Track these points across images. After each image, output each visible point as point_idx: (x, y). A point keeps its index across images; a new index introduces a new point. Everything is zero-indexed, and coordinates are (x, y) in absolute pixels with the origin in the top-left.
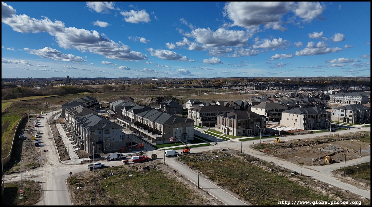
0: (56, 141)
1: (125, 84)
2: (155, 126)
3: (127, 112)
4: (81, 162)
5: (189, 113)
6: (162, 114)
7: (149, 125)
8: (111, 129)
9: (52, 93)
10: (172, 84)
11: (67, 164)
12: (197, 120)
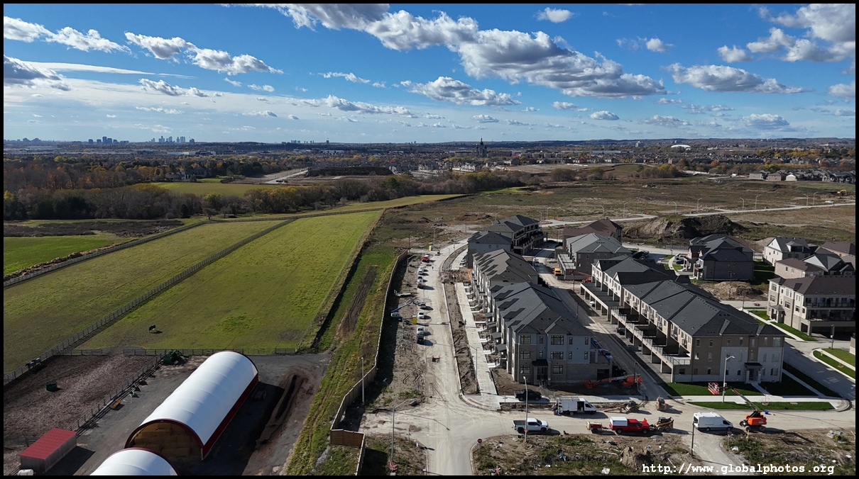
0: (454, 334)
1: (604, 162)
2: (672, 333)
3: (604, 274)
4: (499, 406)
5: (770, 289)
6: (692, 300)
7: (656, 323)
8: (565, 336)
9: (449, 190)
10: (727, 162)
11: (473, 406)
12: (795, 313)
